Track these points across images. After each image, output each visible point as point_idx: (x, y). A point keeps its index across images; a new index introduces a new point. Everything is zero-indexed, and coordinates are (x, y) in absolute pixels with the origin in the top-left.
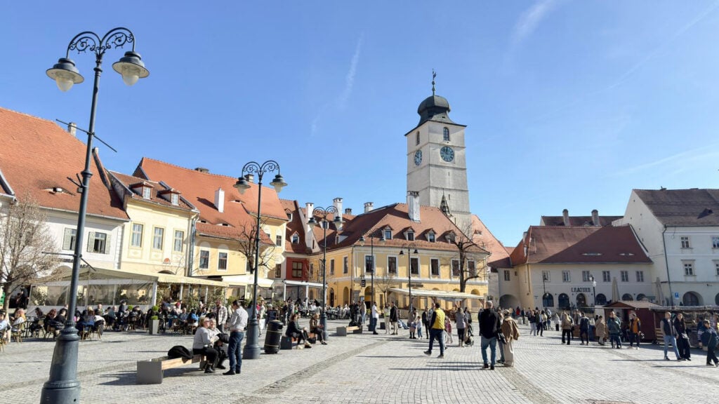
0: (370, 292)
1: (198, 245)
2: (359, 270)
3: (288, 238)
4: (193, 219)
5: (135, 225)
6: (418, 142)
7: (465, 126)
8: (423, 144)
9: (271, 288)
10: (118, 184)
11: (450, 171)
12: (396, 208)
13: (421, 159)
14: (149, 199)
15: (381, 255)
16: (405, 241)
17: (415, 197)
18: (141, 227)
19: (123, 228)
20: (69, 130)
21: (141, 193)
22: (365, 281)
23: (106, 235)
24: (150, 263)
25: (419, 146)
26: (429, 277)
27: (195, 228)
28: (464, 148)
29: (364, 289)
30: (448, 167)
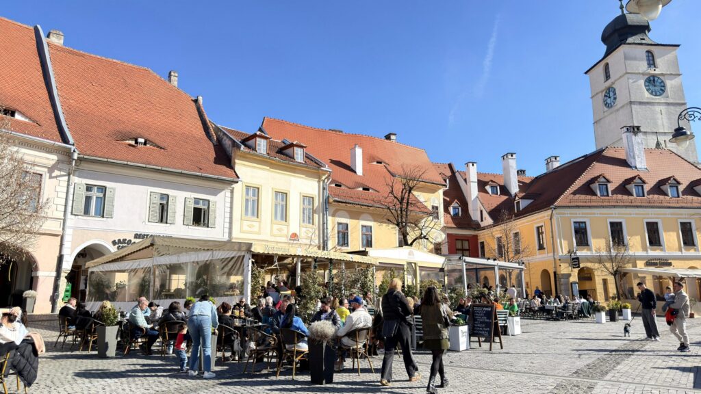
0: (586, 276)
1: (333, 215)
2: (565, 244)
3: (446, 210)
4: (324, 181)
5: (248, 187)
6: (607, 77)
7: (678, 46)
8: (617, 77)
9: (442, 270)
10: (225, 138)
11: (663, 108)
12: (604, 153)
13: (615, 99)
14: (265, 153)
15: (598, 219)
16: (631, 197)
17: (635, 134)
18: (257, 190)
19: (232, 192)
20: (170, 81)
21: (254, 146)
22: (578, 259)
23: (209, 201)
24: (273, 239)
25: (609, 82)
26: (681, 250)
27: (327, 192)
28: (679, 75)
29: (576, 271)
30: (659, 104)
